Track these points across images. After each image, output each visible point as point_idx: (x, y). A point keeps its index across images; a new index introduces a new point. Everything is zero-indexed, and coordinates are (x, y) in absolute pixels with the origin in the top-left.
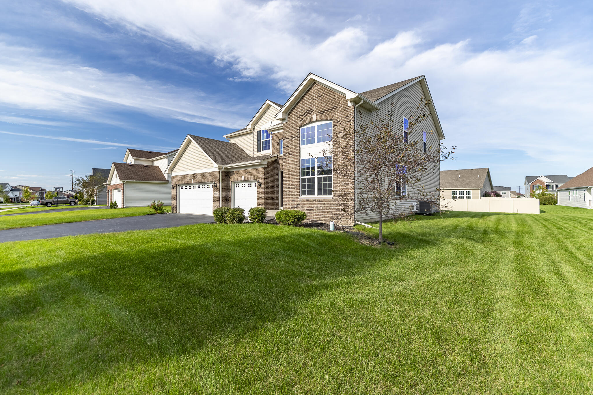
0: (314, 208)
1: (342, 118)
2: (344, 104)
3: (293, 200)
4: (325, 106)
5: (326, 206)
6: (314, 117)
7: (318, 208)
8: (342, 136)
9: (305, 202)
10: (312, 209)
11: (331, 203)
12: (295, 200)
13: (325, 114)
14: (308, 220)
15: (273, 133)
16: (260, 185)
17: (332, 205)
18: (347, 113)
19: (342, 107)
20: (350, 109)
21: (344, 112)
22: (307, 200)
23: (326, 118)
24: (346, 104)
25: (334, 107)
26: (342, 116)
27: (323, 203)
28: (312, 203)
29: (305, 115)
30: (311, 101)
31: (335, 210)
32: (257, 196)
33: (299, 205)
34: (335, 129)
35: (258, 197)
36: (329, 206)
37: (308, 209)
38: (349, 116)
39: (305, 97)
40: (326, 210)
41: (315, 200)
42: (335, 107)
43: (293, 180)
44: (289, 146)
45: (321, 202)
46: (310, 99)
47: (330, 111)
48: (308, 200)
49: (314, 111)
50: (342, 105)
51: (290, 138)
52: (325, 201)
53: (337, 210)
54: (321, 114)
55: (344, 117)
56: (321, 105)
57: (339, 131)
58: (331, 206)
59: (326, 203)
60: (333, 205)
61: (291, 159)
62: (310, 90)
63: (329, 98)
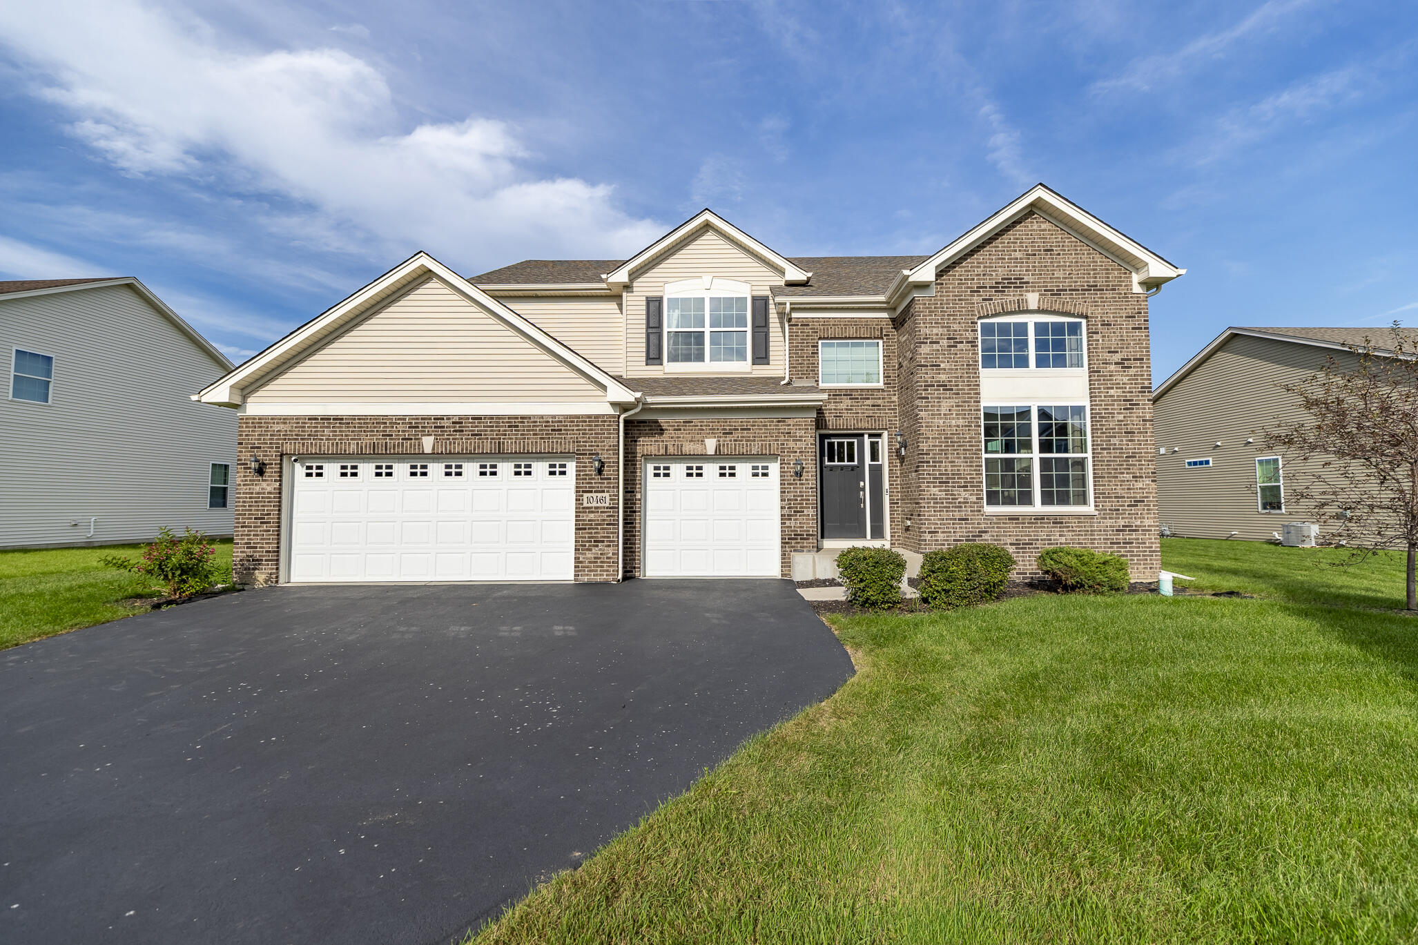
0: (1038, 540)
1: (1117, 317)
2: (1121, 285)
3: (959, 519)
4: (1066, 278)
5: (1079, 535)
6: (1033, 299)
7: (1050, 540)
8: (1117, 361)
9: (1005, 523)
10: (1032, 544)
11: (1091, 527)
12: (967, 519)
13: (1065, 297)
14: (1017, 574)
15: (794, 315)
16: (799, 474)
17: (1095, 531)
18: (1131, 309)
19: (1115, 290)
20: (1138, 301)
21: (1122, 305)
22: (1013, 518)
23: (1068, 308)
24: (1125, 286)
25: (1092, 286)
26: (1116, 313)
27: (1069, 527)
28: (1029, 527)
29: (1000, 287)
30: (1018, 255)
31: (1105, 543)
32: (782, 508)
33: (986, 532)
34: (1098, 340)
35: (786, 511)
36: (1086, 535)
37: (1019, 544)
38: (1134, 317)
39: (999, 240)
40: (1079, 543)
41: (1040, 518)
42: (1093, 288)
43: (959, 462)
44: (942, 365)
45: (1062, 523)
46: (1016, 251)
47: (1079, 294)
48: (1018, 519)
49: (1028, 283)
50: (1116, 286)
51: (945, 343)
52: (1074, 523)
53: (1111, 543)
54: (1051, 295)
55: (1122, 317)
56: (1053, 274)
57: (1111, 348)
58: (1091, 535)
59: (1076, 527)
60: (1100, 531)
61: (952, 402)
62: (1014, 227)
63: (1077, 262)
